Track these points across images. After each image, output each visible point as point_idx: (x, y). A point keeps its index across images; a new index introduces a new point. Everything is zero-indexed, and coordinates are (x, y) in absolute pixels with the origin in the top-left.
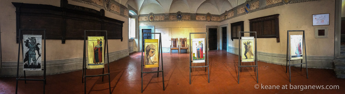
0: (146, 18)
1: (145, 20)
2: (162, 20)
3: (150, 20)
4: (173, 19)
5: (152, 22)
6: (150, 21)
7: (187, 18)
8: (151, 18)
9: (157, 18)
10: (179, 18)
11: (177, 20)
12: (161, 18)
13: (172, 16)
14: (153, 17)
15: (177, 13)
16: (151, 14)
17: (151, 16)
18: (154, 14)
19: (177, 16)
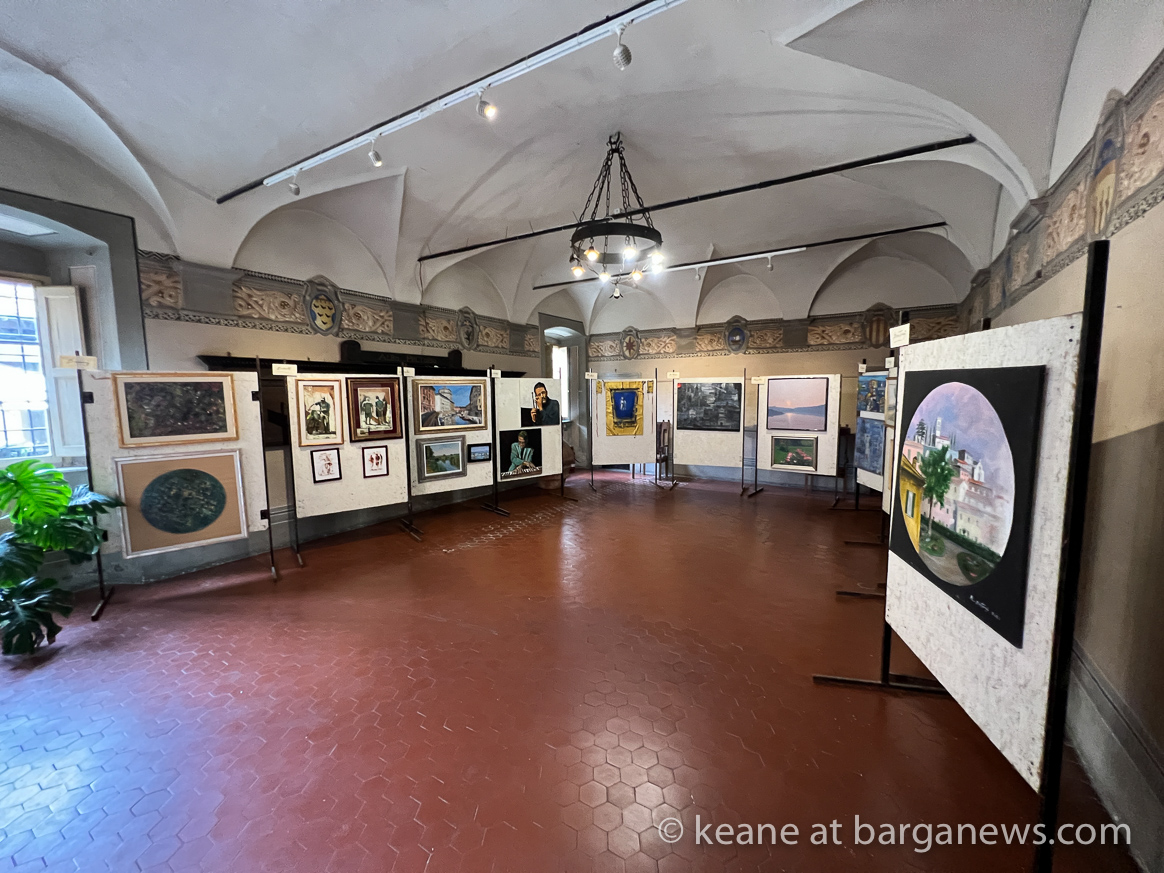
0: (611, 347)
1: (610, 354)
2: (667, 350)
3: (627, 353)
4: (710, 348)
5: (630, 359)
6: (625, 357)
7: (771, 341)
8: (630, 346)
9: (649, 345)
10: (735, 342)
11: (727, 352)
12: (663, 344)
13: (709, 337)
14: (635, 343)
15: (729, 322)
16: (628, 332)
17: (627, 340)
18: (637, 331)
19: (727, 333)
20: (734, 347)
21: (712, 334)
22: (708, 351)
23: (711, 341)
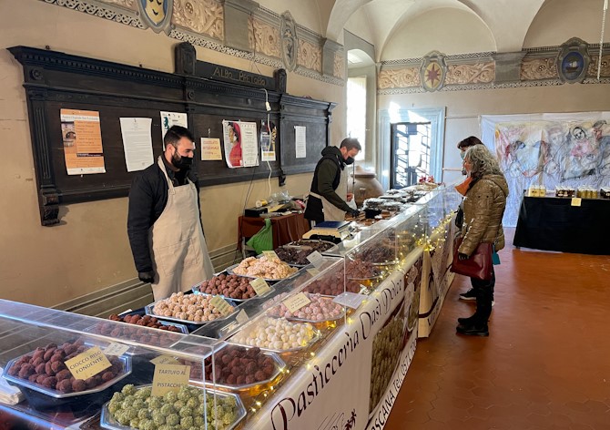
0: (408, 76)
1: (406, 85)
2: (482, 79)
3: (429, 84)
4: (538, 76)
5: (432, 91)
6: (426, 89)
8: (433, 75)
9: (459, 73)
10: (571, 69)
11: (560, 82)
12: (477, 73)
13: (538, 63)
14: (440, 72)
15: (564, 46)
16: (431, 58)
17: (430, 68)
18: (444, 57)
19: (561, 59)
20: (569, 75)
21: (543, 59)
22: (536, 80)
23: (540, 68)
